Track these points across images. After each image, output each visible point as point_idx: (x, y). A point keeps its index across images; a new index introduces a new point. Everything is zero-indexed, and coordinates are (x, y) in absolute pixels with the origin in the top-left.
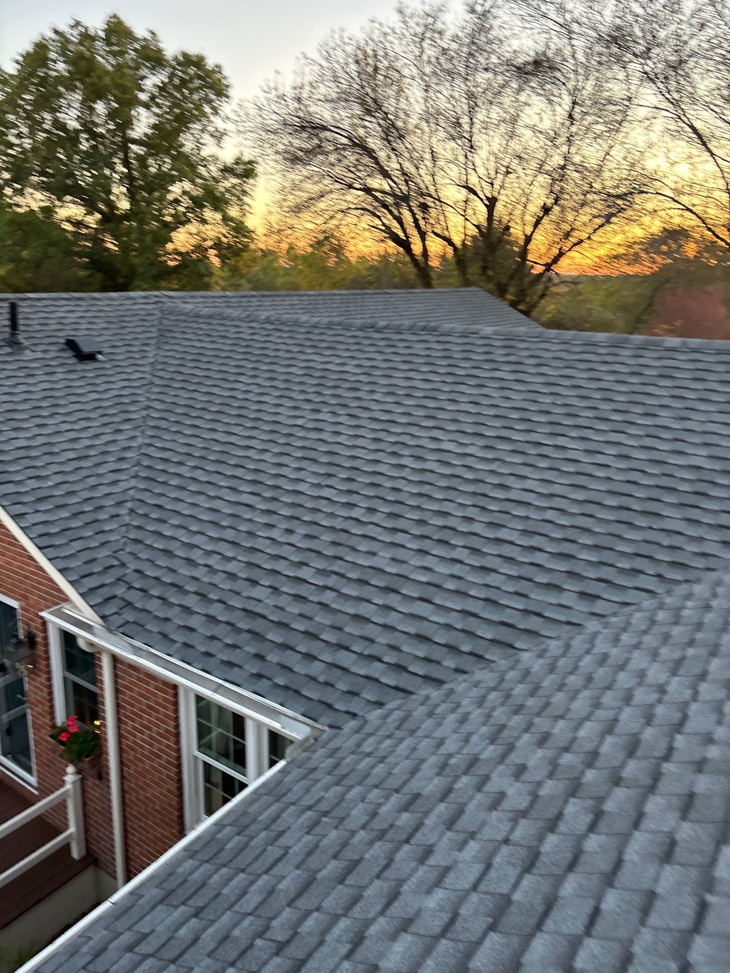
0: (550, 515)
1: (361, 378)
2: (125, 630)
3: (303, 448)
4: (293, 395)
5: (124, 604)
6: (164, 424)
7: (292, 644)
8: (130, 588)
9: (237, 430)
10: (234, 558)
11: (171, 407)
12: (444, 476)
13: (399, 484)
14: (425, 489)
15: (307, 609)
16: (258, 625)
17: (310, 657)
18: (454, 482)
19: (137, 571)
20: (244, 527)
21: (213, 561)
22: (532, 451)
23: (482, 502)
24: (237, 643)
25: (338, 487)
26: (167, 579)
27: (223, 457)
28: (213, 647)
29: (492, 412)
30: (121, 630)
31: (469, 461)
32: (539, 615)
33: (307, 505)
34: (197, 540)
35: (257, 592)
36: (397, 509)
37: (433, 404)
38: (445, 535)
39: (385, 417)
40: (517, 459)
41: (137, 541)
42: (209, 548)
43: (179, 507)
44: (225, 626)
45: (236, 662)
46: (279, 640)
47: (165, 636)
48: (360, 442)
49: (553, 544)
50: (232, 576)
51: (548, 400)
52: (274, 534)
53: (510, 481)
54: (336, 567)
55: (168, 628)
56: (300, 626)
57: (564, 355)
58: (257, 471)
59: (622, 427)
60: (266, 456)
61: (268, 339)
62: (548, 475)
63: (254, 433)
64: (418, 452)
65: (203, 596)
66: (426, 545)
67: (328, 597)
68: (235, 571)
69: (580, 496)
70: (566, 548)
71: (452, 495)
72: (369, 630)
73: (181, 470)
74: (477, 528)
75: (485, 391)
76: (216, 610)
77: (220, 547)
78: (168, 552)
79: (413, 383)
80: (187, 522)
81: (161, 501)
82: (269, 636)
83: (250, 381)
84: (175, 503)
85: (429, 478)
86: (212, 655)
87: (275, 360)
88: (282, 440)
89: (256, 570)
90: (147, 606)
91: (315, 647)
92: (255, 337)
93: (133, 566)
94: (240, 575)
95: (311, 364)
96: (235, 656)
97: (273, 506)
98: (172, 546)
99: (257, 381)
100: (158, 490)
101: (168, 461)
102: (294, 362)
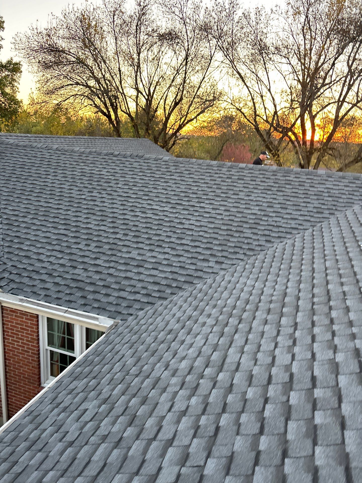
0: (201, 233)
1: (110, 177)
2: (13, 292)
3: (87, 208)
4: (78, 184)
5: (9, 280)
6: (11, 199)
7: (98, 291)
8: (11, 273)
9: (51, 201)
10: (62, 258)
11: (13, 190)
12: (156, 219)
13: (137, 223)
14: (148, 225)
15: (103, 276)
16: (80, 285)
17: (107, 295)
18: (161, 222)
20: (65, 244)
21: (52, 259)
22: (192, 209)
23: (174, 229)
24: (71, 293)
25: (108, 225)
26: (30, 268)
27: (47, 214)
28: (60, 295)
29: (173, 193)
30: (11, 292)
31: (165, 213)
32: (201, 271)
33: (94, 233)
34: (41, 251)
35: (76, 271)
36: (137, 234)
37: (147, 190)
38: (160, 243)
40: (186, 212)
41: (9, 253)
42: (49, 254)
43: (28, 236)
44: (63, 286)
45: (73, 300)
46: (92, 290)
47: (35, 293)
48: (115, 206)
49: (204, 244)
50: (63, 265)
51: (196, 188)
52: (80, 246)
53: (184, 221)
54: (113, 258)
55: (35, 289)
56: (101, 283)
57: (199, 170)
58: (65, 219)
59: (226, 199)
60: (69, 213)
61: (59, 158)
62: (198, 218)
63: (60, 202)
64: (143, 210)
65: (50, 275)
66: (152, 247)
67: (112, 271)
68: (64, 263)
69: (212, 226)
70: (209, 246)
71: (160, 227)
72: (132, 282)
73: (25, 220)
74: (173, 240)
75: (168, 184)
76: (58, 280)
77: (54, 253)
78: (28, 257)
79: (136, 180)
80: (34, 243)
81: (18, 234)
82: (87, 289)
83: (53, 178)
84: (26, 235)
85: (149, 220)
86: (60, 299)
87: (65, 168)
88: (76, 205)
89: (75, 262)
90: (22, 281)
91: (109, 291)
92: (52, 157)
93: (10, 264)
94: (67, 264)
95: (84, 171)
96: (72, 298)
97: (77, 235)
98: (29, 254)
99: (57, 178)
100: (15, 229)
101: (17, 215)
102: (75, 169)
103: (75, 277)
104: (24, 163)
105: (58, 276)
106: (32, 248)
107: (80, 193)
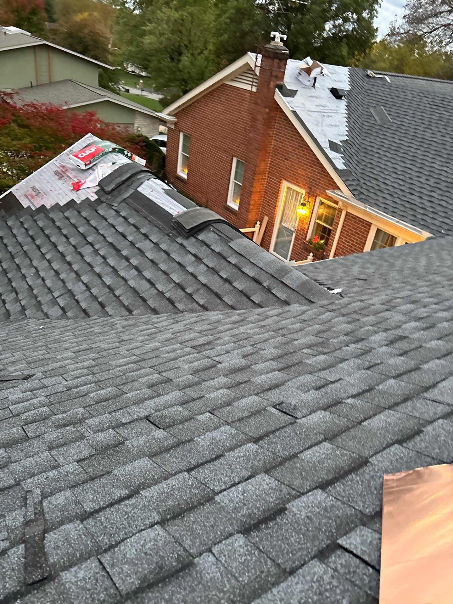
2: (362, 201)
3: (436, 150)
5: (359, 192)
6: (370, 132)
7: (426, 214)
9: (404, 139)
10: (403, 185)
11: (373, 125)
15: (434, 205)
16: (413, 207)
17: (434, 219)
19: (364, 183)
20: (408, 176)
21: (394, 185)
24: (405, 211)
26: (377, 188)
27: (398, 149)
28: (395, 210)
30: (360, 200)
33: (436, 172)
34: (387, 177)
35: (413, 197)
41: (364, 174)
42: (393, 180)
43: (379, 165)
44: (401, 205)
45: (405, 216)
46: (422, 212)
47: (377, 205)
50: (402, 191)
52: (420, 180)
54: (447, 194)
55: (377, 202)
56: (431, 210)
58: (414, 156)
60: (418, 151)
61: (420, 100)
63: (412, 141)
65: (391, 195)
67: (443, 203)
68: (403, 189)
73: (380, 151)
76: (396, 200)
77: (397, 181)
78: (376, 179)
80: (383, 170)
81: (371, 161)
82: (418, 211)
83: (411, 119)
84: (377, 163)
86: (395, 212)
87: (424, 111)
88: (426, 146)
89: (413, 190)
90: (369, 195)
91: (436, 216)
92: (413, 99)
93: (362, 181)
94: (406, 191)
96: (404, 214)
97: (421, 170)
98: (377, 177)
99: (415, 119)
100: (370, 157)
101: (373, 147)
102: (434, 113)
103: (411, 201)
104: (387, 102)
105: (397, 197)
106: (380, 174)
107: (433, 136)
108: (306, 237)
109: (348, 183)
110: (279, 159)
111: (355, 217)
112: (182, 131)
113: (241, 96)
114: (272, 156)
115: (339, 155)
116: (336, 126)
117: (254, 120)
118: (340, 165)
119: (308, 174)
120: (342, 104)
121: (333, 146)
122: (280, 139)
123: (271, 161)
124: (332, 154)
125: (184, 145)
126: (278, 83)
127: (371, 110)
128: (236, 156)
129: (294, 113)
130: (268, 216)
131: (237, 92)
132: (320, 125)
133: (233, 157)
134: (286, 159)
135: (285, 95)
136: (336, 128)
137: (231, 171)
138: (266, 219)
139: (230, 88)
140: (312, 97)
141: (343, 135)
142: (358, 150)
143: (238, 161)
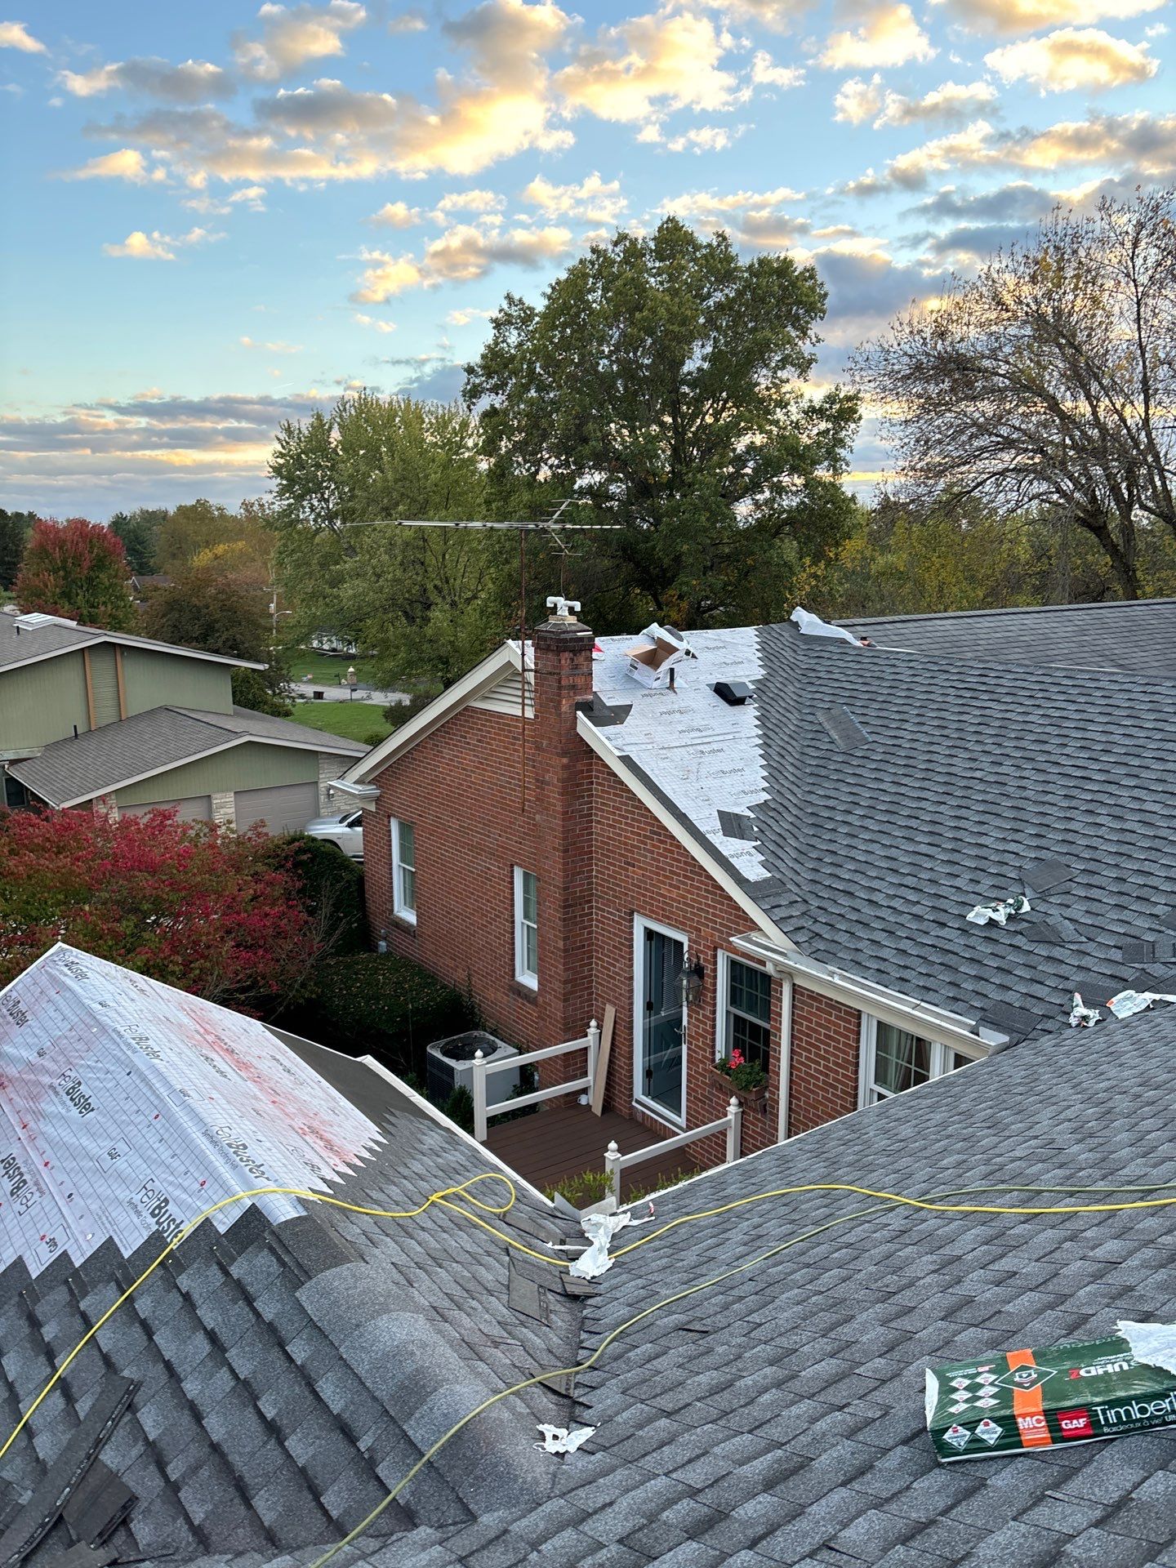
1: (1048, 729)
2: (819, 957)
3: (985, 802)
4: (969, 746)
5: (811, 935)
6: (823, 772)
7: (985, 977)
8: (816, 921)
9: (905, 781)
10: (918, 902)
11: (829, 754)
12: (1145, 836)
13: (1095, 842)
14: (1124, 849)
15: (999, 950)
16: (950, 960)
17: (1004, 987)
18: (1158, 844)
19: (819, 907)
20: (925, 875)
21: (896, 903)
24: (931, 973)
25: (1025, 842)
26: (853, 916)
27: (893, 808)
28: (906, 974)
30: (814, 956)
33: (992, 858)
34: (875, 884)
35: (944, 932)
36: (1092, 866)
37: (1136, 762)
38: (1144, 893)
39: (1079, 773)
41: (816, 882)
42: (891, 891)
43: (853, 853)
44: (915, 958)
45: (932, 987)
46: (973, 973)
47: (857, 963)
48: (1049, 798)
50: (917, 917)
52: (958, 882)
55: (860, 957)
56: (992, 962)
58: (934, 822)
60: (942, 808)
61: (932, 681)
63: (926, 784)
64: (1117, 811)
65: (890, 933)
66: (1123, 900)
68: (920, 914)
71: (1153, 855)
72: (1064, 970)
73: (850, 818)
76: (905, 945)
77: (902, 892)
78: (849, 893)
79: (1111, 738)
80: (863, 867)
81: (832, 847)
82: (962, 969)
83: (915, 729)
84: (848, 849)
85: (1128, 837)
86: (907, 981)
87: (943, 706)
88: (959, 793)
89: (942, 913)
90: (836, 938)
91: (1008, 980)
92: (916, 679)
93: (815, 903)
94: (926, 917)
95: (987, 712)
96: (930, 983)
97: (956, 857)
98: (852, 888)
99: (924, 728)
100: (827, 837)
101: (833, 808)
102: (966, 709)
103: (941, 944)
104: (854, 694)
105: (907, 938)
106: (857, 877)
107: (973, 765)
108: (713, 1053)
109: (780, 913)
110: (614, 865)
111: (816, 997)
112: (394, 816)
113: (510, 731)
114: (599, 860)
115: (748, 845)
116: (735, 771)
117: (541, 783)
118: (754, 871)
119: (683, 897)
120: (748, 714)
121: (732, 824)
122: (608, 819)
123: (597, 871)
124: (729, 846)
125: (402, 847)
126: (579, 698)
127: (821, 717)
128: (520, 865)
129: (627, 760)
130: (615, 1004)
131: (498, 723)
132: (693, 777)
133: (512, 866)
134: (628, 864)
135: (599, 722)
136: (736, 777)
137: (512, 900)
138: (610, 1012)
139: (485, 714)
140: (669, 713)
141: (756, 791)
142: (797, 822)
143: (526, 876)
